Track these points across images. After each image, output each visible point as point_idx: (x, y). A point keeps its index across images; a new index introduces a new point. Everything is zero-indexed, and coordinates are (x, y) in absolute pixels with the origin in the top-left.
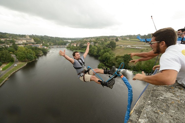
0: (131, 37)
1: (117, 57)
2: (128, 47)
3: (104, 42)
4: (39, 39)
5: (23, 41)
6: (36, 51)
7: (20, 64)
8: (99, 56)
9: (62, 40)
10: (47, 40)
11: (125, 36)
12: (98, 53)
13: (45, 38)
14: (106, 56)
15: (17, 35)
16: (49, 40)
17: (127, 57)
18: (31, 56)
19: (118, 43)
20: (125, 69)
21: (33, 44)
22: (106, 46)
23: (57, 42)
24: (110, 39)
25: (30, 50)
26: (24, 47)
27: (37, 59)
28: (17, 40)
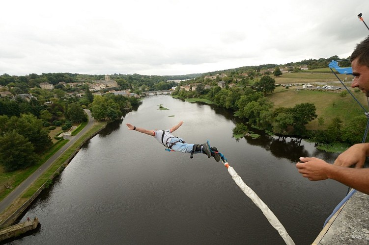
0: (313, 63)
1: (277, 110)
2: (304, 87)
3: (248, 79)
4: (125, 81)
5: (101, 86)
6: (121, 102)
7: (97, 127)
8: (237, 109)
9: (163, 80)
10: (139, 82)
12: (233, 104)
13: (135, 79)
14: (251, 108)
15: (92, 76)
16: (142, 81)
17: (303, 111)
18: (113, 111)
19: (281, 78)
20: (298, 137)
21: (116, 91)
22: (252, 88)
23: (155, 84)
24: (261, 72)
25: (112, 100)
26: (103, 96)
27: (122, 117)
28: (92, 85)
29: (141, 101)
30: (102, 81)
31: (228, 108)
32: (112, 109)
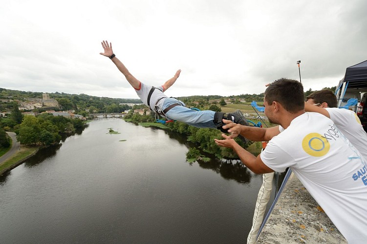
0: (249, 97)
3: (198, 107)
4: (68, 101)
5: (34, 105)
6: (61, 124)
7: (23, 153)
8: (190, 134)
9: (115, 103)
10: (86, 103)
11: (238, 96)
12: (187, 129)
13: (82, 99)
15: (24, 93)
16: (90, 102)
18: (48, 135)
19: (226, 108)
21: (56, 111)
23: (105, 106)
24: (210, 101)
25: (49, 122)
26: (36, 116)
27: (61, 142)
28: (22, 103)
29: (87, 123)
30: (38, 99)
31: (181, 132)
32: (47, 132)
